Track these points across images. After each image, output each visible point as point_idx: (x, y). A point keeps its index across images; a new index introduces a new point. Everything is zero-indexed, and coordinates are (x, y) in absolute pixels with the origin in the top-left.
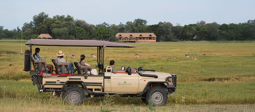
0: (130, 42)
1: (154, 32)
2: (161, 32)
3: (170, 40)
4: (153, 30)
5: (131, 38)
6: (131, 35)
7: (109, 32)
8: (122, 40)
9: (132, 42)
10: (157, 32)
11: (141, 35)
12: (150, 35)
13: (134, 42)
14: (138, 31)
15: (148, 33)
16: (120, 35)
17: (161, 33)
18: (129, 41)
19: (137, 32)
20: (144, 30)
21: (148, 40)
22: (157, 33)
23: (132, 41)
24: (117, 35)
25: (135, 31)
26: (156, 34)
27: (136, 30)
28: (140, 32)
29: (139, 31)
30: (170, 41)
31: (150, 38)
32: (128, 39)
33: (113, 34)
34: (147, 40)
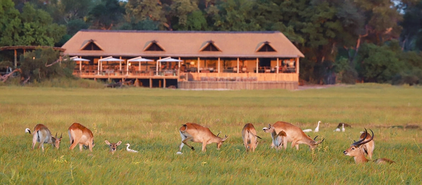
0: (144, 83)
1: (291, 28)
2: (332, 25)
3: (387, 72)
4: (284, 14)
5: (156, 58)
6: (154, 46)
7: (27, 25)
8: (99, 75)
9: (157, 83)
10: (309, 28)
11: (211, 47)
12: (267, 47)
13: (172, 83)
14: (197, 23)
15: (259, 31)
16: (92, 46)
17: (333, 35)
18: (140, 80)
19: (191, 28)
20: (233, 17)
21: (252, 75)
22: (307, 36)
23: (157, 76)
24: (74, 46)
25: (183, 20)
26: (302, 40)
27: (189, 14)
28: (210, 25)
29: (204, 21)
30: (384, 80)
31: (265, 64)
32: (140, 68)
33: (50, 40)
34: (245, 76)
